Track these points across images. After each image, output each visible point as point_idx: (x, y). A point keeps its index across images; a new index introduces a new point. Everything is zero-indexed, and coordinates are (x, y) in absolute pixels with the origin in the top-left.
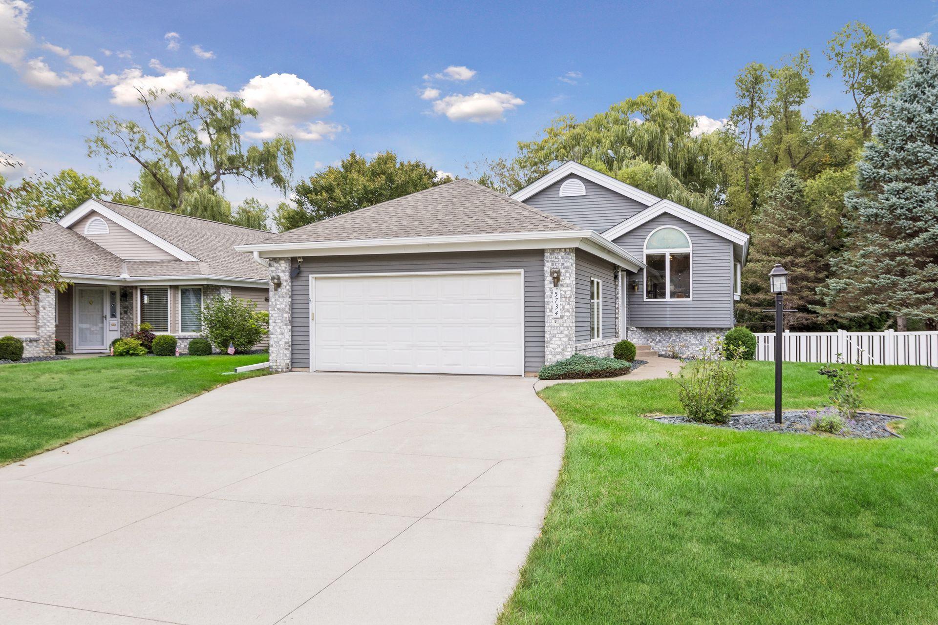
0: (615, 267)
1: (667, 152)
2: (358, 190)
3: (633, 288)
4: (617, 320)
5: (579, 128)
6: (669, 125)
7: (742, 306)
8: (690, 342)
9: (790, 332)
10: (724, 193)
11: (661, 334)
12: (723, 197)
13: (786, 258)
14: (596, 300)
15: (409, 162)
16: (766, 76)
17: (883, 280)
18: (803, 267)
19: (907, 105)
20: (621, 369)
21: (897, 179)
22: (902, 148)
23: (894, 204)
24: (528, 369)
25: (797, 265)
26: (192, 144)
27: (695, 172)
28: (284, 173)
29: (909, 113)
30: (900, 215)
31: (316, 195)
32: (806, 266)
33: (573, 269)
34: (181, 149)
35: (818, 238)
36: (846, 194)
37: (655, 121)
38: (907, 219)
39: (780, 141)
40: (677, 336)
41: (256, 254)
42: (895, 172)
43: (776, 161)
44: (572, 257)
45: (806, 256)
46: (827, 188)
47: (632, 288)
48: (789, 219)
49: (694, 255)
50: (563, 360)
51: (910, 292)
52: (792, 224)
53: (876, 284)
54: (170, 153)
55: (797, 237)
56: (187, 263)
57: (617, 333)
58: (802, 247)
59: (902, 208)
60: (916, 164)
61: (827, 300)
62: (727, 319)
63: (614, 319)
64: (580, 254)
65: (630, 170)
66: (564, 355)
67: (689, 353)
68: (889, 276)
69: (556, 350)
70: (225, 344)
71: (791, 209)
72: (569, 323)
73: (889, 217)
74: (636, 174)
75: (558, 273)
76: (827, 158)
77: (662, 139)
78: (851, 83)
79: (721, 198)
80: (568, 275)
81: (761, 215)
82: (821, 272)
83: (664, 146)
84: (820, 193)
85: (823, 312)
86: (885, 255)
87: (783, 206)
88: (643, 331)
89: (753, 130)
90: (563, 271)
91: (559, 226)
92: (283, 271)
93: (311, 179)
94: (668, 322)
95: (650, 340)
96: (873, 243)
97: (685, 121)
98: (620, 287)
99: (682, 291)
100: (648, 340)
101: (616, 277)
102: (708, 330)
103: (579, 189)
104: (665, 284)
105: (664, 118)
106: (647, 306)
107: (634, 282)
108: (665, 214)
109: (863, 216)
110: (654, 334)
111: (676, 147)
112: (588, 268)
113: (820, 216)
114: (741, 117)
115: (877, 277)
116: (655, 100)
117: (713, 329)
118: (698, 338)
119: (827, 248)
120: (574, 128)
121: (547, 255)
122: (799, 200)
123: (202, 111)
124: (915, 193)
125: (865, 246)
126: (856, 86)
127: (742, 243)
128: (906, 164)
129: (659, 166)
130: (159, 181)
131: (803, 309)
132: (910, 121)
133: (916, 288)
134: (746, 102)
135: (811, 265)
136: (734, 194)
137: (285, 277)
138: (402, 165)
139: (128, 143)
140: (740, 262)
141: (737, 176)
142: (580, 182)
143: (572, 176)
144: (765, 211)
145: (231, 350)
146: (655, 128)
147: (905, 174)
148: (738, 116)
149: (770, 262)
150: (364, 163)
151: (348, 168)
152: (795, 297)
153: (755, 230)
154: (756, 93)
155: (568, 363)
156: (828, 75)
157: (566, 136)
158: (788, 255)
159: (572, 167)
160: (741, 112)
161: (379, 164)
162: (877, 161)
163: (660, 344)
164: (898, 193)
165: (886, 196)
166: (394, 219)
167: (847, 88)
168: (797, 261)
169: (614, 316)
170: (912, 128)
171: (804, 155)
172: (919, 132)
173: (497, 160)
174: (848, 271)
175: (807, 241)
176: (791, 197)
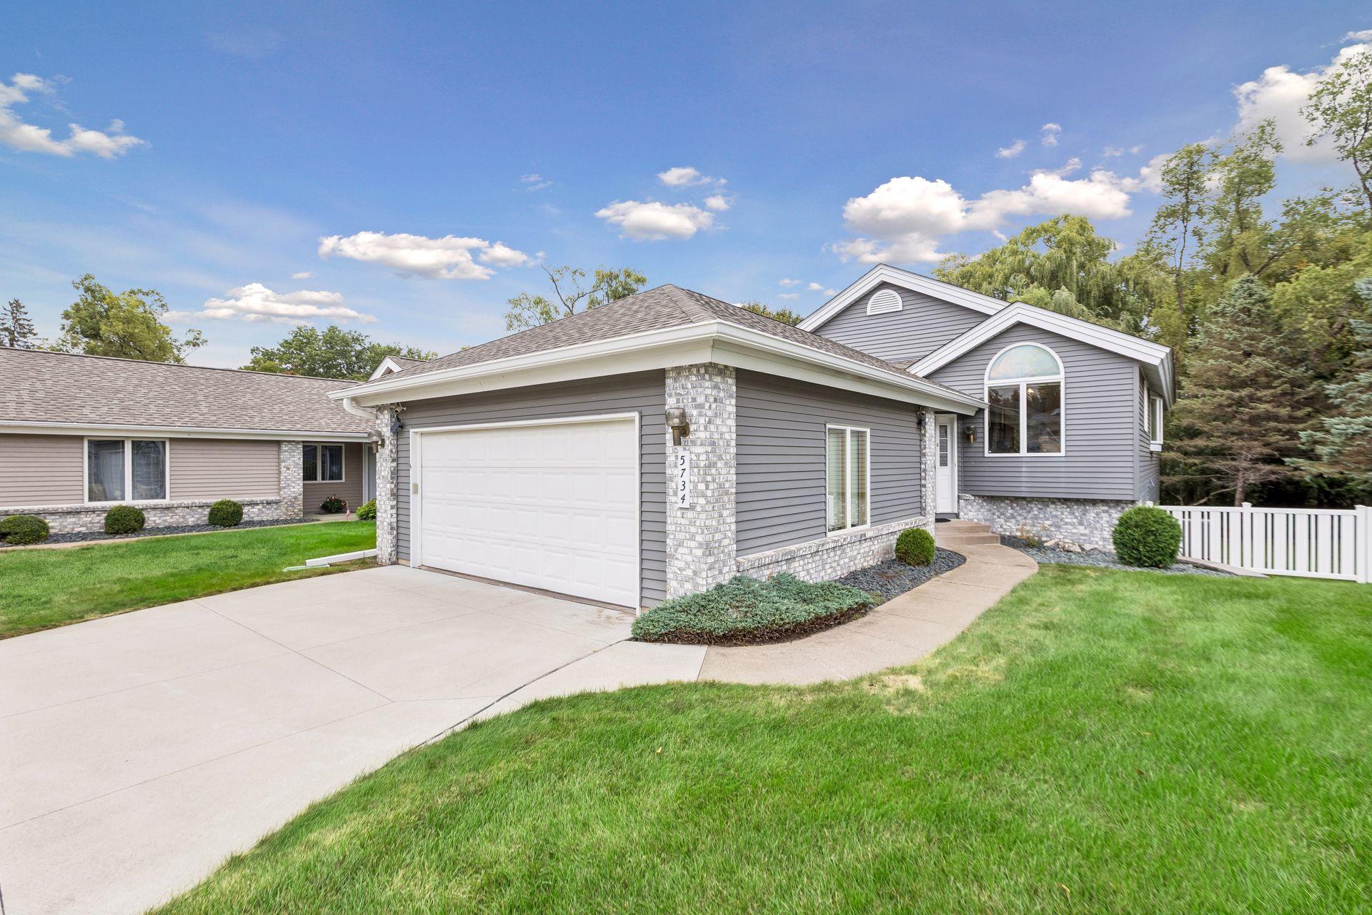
1: (1075, 280)
3: (968, 437)
4: (923, 489)
5: (969, 266)
6: (1078, 250)
8: (1062, 520)
9: (1253, 506)
11: (1015, 505)
13: (1241, 390)
18: (1268, 402)
24: (643, 601)
25: (1259, 400)
27: (1112, 299)
32: (1276, 401)
33: (722, 409)
35: (1293, 362)
37: (1060, 247)
39: (1230, 245)
40: (1041, 509)
43: (1224, 271)
44: (718, 384)
45: (1275, 388)
46: (1311, 292)
47: (966, 437)
48: (1246, 338)
49: (1068, 386)
52: (1250, 345)
55: (1259, 362)
57: (923, 509)
58: (1269, 376)
61: (1324, 450)
63: (918, 488)
66: (696, 585)
67: (1062, 537)
69: (684, 573)
71: (1249, 325)
72: (706, 520)
75: (686, 417)
77: (1068, 266)
78: (1349, 148)
82: (1300, 409)
83: (1071, 273)
84: (1298, 298)
85: (1313, 470)
87: (1237, 323)
88: (985, 501)
89: (1189, 234)
90: (694, 413)
92: (384, 424)
94: (1024, 489)
95: (997, 513)
97: (1099, 245)
99: (1048, 439)
100: (994, 514)
101: (920, 423)
102: (1094, 502)
104: (1018, 432)
105: (1071, 242)
106: (991, 464)
107: (969, 429)
108: (1019, 324)
110: (1003, 505)
111: (1086, 274)
112: (819, 408)
113: (1299, 331)
114: (1170, 219)
116: (1061, 225)
117: (1103, 502)
118: (1077, 514)
119: (1312, 375)
121: (668, 381)
122: (1262, 312)
126: (1358, 149)
127: (1156, 362)
129: (1058, 291)
131: (1269, 460)
134: (1178, 199)
135: (1282, 399)
136: (1161, 316)
137: (387, 432)
140: (1160, 396)
141: (1169, 295)
142: (895, 294)
143: (883, 285)
144: (1207, 332)
146: (1059, 254)
148: (1165, 220)
149: (1215, 396)
152: (1256, 443)
153: (1191, 357)
154: (1193, 185)
158: (1244, 388)
159: (882, 274)
160: (1172, 214)
163: (1013, 521)
167: (1343, 156)
168: (1259, 394)
169: (917, 482)
171: (1267, 259)
175: (1277, 368)
176: (1249, 310)
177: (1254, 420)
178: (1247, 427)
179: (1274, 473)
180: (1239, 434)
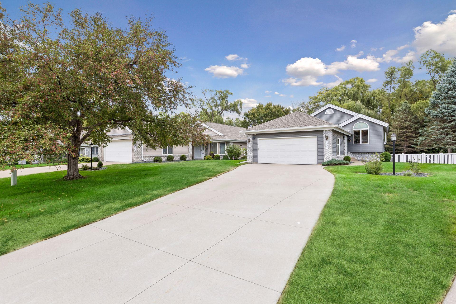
0: (344, 135)
1: (360, 97)
2: (262, 114)
5: (329, 91)
6: (361, 88)
7: (388, 146)
8: (368, 157)
9: (404, 154)
10: (381, 109)
11: (359, 154)
12: (381, 110)
14: (338, 144)
15: (276, 105)
16: (396, 70)
17: (439, 137)
18: (410, 133)
19: (449, 78)
20: (346, 163)
21: (445, 103)
22: (447, 93)
23: (444, 112)
24: (318, 163)
25: (408, 132)
26: (215, 103)
27: (370, 102)
28: (240, 110)
29: (449, 81)
30: (446, 115)
31: (250, 116)
32: (412, 132)
33: (332, 135)
34: (212, 105)
35: (416, 123)
36: (426, 109)
37: (356, 87)
38: (448, 116)
39: (402, 91)
40: (364, 155)
41: (244, 133)
42: (444, 101)
43: (400, 98)
44: (332, 132)
45: (412, 129)
46: (420, 106)
47: (349, 140)
48: (405, 117)
49: (370, 130)
50: (329, 160)
51: (450, 140)
52: (406, 119)
53: (436, 138)
54: (210, 106)
55: (408, 123)
56: (222, 136)
57: (344, 154)
58: (410, 126)
59: (447, 113)
60: (452, 98)
61: (418, 143)
62: (382, 150)
64: (334, 131)
65: (347, 103)
67: (368, 160)
68: (441, 135)
69: (327, 158)
70: (232, 157)
71: (406, 114)
72: (331, 150)
73: (441, 116)
74: (349, 105)
75: (328, 136)
76: (421, 95)
77: (358, 92)
78: (429, 70)
79: (380, 110)
80: (330, 137)
81: (395, 116)
82: (417, 135)
83: (359, 95)
84: (417, 108)
85: (417, 147)
86: (440, 128)
87: (403, 113)
88: (353, 153)
89: (392, 88)
90: (329, 136)
91: (328, 123)
92: (251, 137)
93: (248, 111)
94: (361, 151)
95: (355, 156)
96: (436, 124)
97: (366, 86)
98: (345, 141)
99: (366, 141)
101: (344, 137)
102: (375, 153)
103: (332, 112)
104: (360, 139)
105: (359, 86)
106: (354, 146)
108: (360, 118)
109: (432, 116)
110: (356, 154)
111: (363, 95)
112: (336, 135)
113: (417, 116)
114: (387, 84)
115: (437, 136)
116: (356, 80)
117: (377, 153)
119: (420, 126)
120: (327, 91)
121: (324, 132)
122: (409, 111)
123: (218, 94)
124: (452, 108)
125: (433, 126)
126: (431, 71)
127: (387, 126)
128: (448, 98)
129: (357, 102)
130: (207, 114)
131: (410, 147)
132: (450, 84)
133: (452, 139)
134: (389, 80)
135: (413, 132)
136: (384, 109)
137: (251, 139)
138: (274, 106)
139: (200, 104)
140: (386, 132)
141: (386, 103)
142: (331, 110)
143: (329, 108)
144: (396, 115)
145: (233, 158)
146: (356, 89)
147: (448, 102)
148: (386, 84)
149: (398, 131)
150: (263, 106)
151: (258, 107)
152: (407, 143)
153: (392, 121)
154: (392, 76)
155: (330, 161)
156: (420, 68)
157: (325, 94)
158: (405, 129)
159: (329, 105)
160: (387, 83)
161: (268, 106)
162: (437, 98)
163: (358, 157)
164: (445, 108)
165: (440, 109)
166: (280, 123)
167: (428, 72)
168: (408, 131)
169: (343, 149)
170: (451, 86)
171: (411, 95)
172: (454, 87)
173: (302, 102)
174: (426, 134)
175: (412, 124)
176: (406, 110)
177: (407, 137)
178: (405, 139)
179: (412, 150)
180: (404, 141)
